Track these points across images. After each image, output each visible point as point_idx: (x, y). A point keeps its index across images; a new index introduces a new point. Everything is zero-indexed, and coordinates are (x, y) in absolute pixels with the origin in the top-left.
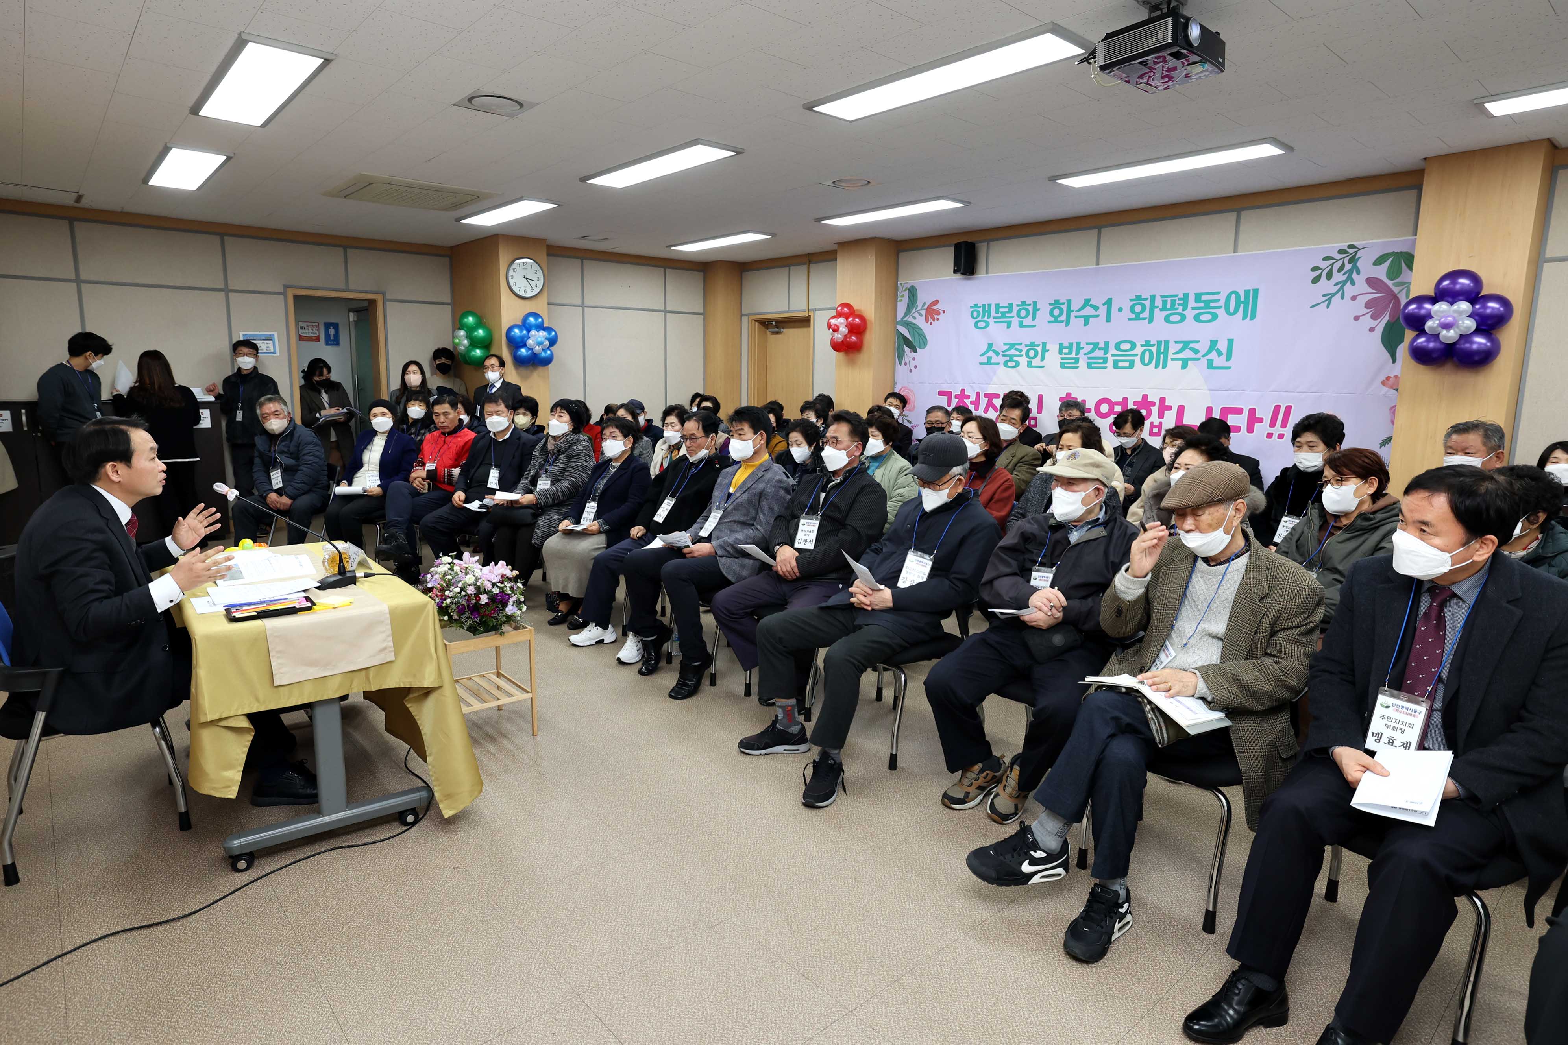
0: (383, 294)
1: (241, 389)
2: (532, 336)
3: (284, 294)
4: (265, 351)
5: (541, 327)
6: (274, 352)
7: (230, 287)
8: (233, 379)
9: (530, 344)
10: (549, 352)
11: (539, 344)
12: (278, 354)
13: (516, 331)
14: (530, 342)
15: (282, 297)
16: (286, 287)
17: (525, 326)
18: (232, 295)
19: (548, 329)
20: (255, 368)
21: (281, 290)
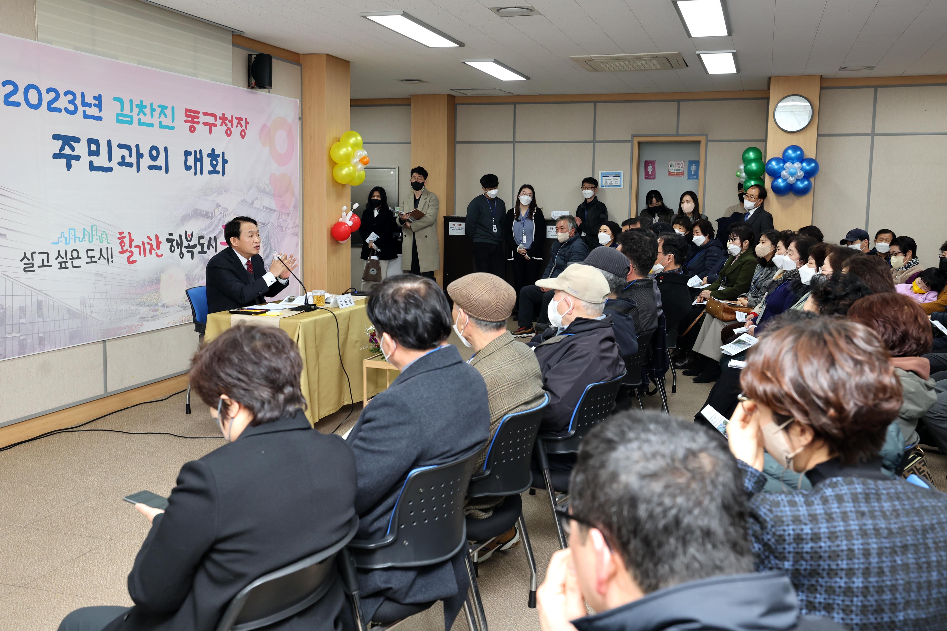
0: (706, 135)
1: (586, 214)
2: (788, 168)
3: (632, 141)
4: (608, 185)
5: (801, 159)
6: (620, 186)
7: (597, 139)
8: (582, 207)
9: (784, 176)
10: (806, 183)
11: (792, 175)
12: (622, 187)
13: (774, 163)
14: (784, 173)
15: (629, 144)
16: (633, 136)
17: (785, 159)
18: (597, 145)
19: (810, 161)
20: (595, 198)
21: (630, 139)
